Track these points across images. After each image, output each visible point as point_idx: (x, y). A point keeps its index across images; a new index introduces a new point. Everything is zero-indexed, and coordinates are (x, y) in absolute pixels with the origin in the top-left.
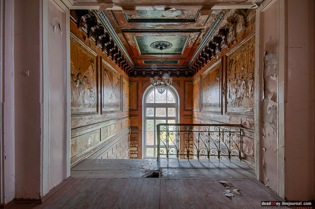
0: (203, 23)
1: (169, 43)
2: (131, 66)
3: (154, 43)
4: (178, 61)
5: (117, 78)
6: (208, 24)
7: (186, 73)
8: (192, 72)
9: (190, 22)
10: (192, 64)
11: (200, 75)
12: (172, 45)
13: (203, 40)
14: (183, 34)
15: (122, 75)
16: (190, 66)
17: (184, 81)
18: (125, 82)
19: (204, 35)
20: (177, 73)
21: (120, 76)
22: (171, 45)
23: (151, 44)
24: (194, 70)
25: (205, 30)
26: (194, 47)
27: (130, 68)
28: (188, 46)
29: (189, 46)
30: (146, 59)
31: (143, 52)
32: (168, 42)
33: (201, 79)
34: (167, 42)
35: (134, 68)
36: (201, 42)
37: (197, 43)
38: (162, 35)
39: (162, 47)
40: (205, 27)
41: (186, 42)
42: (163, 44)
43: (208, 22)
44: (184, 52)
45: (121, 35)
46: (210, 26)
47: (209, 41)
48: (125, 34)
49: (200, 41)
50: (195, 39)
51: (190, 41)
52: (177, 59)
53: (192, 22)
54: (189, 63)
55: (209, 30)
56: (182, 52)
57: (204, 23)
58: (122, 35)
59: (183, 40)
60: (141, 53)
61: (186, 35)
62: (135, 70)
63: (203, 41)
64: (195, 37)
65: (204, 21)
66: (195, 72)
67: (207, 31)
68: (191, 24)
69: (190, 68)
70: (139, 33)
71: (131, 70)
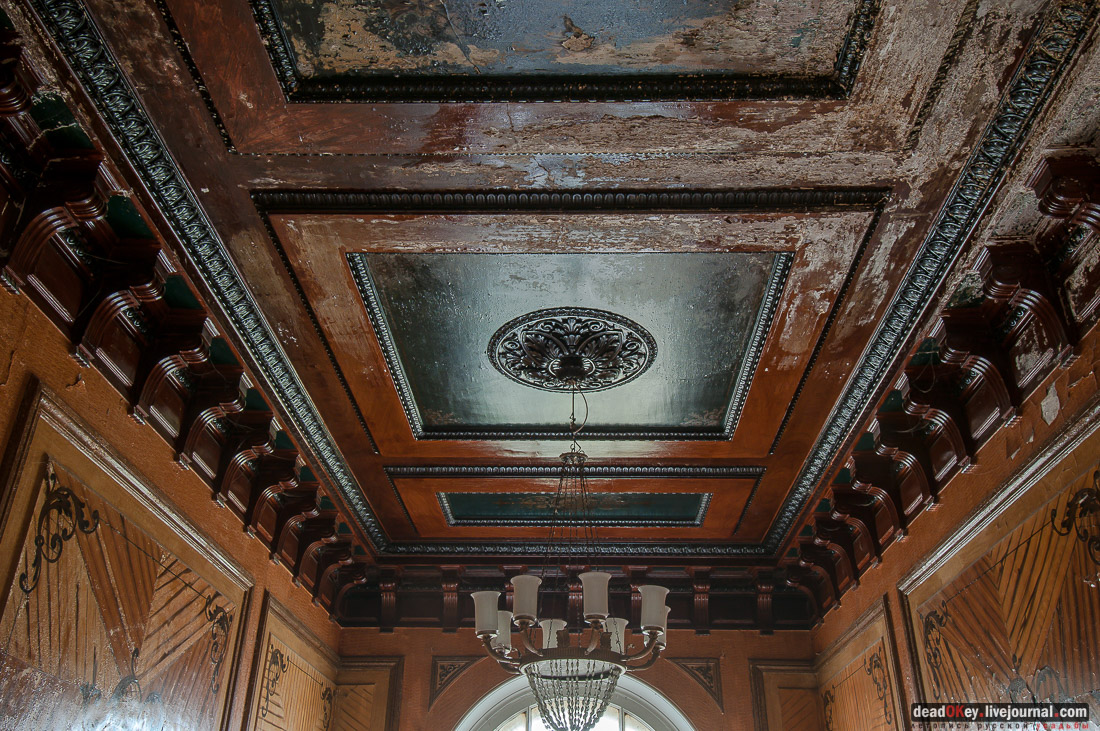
0: (906, 102)
1: (633, 325)
2: (356, 542)
3: (515, 323)
4: (698, 498)
5: (198, 606)
6: (941, 125)
7: (764, 600)
8: (803, 588)
9: (799, 94)
10: (801, 521)
11: (886, 598)
12: (651, 343)
13: (896, 298)
14: (743, 231)
15: (266, 594)
16: (790, 540)
17: (754, 660)
18: (287, 652)
19: (899, 254)
20: (698, 599)
21: (248, 595)
22: (644, 349)
23: (496, 337)
24: (819, 570)
25: (913, 200)
26: (823, 370)
27: (342, 548)
28: (777, 351)
29: (782, 354)
30: (461, 481)
31: (439, 419)
32: (624, 321)
33: (900, 630)
34: (612, 317)
35: (380, 560)
36: (874, 324)
37: (843, 328)
38: (575, 235)
39: (578, 362)
40: (918, 166)
41: (764, 313)
42: (585, 336)
43: (942, 106)
44: (747, 415)
45: (254, 249)
46: (957, 157)
47: (952, 289)
48: (283, 227)
49: (864, 311)
50: (837, 280)
51: (797, 302)
52: (694, 475)
53: (816, 95)
54: (778, 521)
55: (951, 195)
56: (730, 416)
57: (915, 98)
58: (270, 252)
59: (738, 296)
60: (425, 429)
61: (767, 242)
62: (388, 576)
63: (896, 307)
64: (832, 265)
65: (919, 88)
66: (835, 585)
67: (929, 204)
68: (805, 114)
69: (786, 560)
70: (390, 220)
71: (358, 569)
